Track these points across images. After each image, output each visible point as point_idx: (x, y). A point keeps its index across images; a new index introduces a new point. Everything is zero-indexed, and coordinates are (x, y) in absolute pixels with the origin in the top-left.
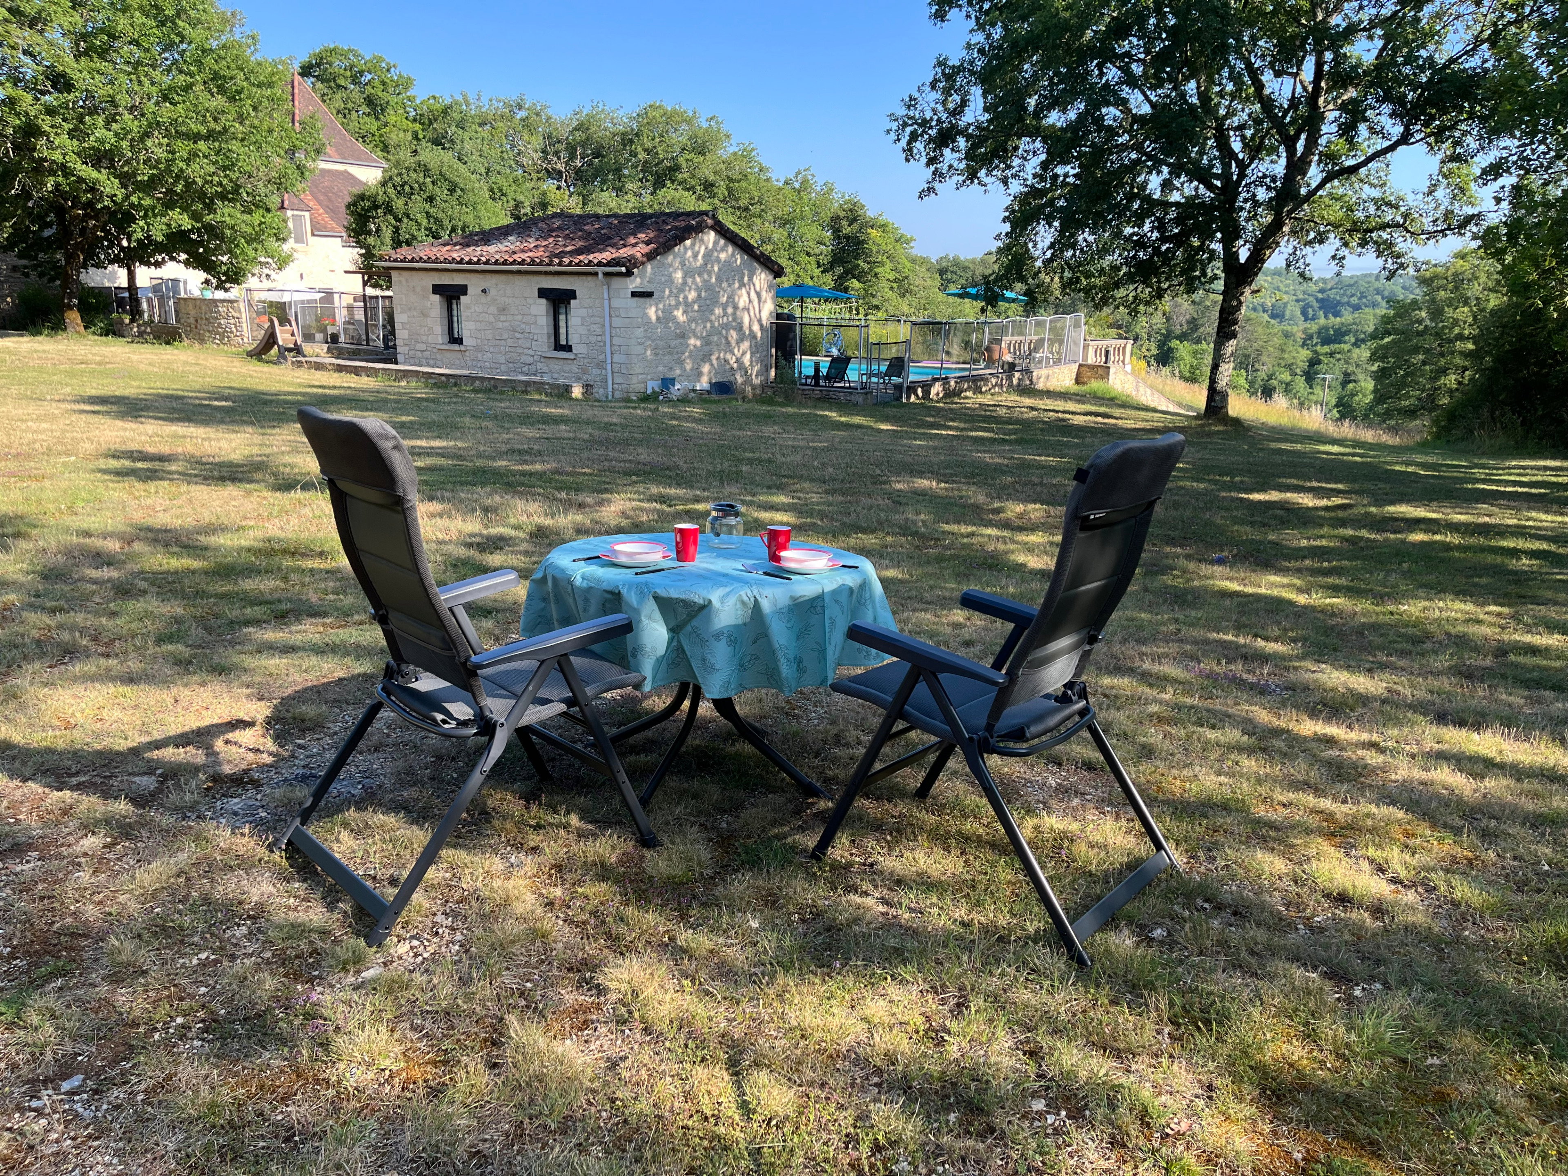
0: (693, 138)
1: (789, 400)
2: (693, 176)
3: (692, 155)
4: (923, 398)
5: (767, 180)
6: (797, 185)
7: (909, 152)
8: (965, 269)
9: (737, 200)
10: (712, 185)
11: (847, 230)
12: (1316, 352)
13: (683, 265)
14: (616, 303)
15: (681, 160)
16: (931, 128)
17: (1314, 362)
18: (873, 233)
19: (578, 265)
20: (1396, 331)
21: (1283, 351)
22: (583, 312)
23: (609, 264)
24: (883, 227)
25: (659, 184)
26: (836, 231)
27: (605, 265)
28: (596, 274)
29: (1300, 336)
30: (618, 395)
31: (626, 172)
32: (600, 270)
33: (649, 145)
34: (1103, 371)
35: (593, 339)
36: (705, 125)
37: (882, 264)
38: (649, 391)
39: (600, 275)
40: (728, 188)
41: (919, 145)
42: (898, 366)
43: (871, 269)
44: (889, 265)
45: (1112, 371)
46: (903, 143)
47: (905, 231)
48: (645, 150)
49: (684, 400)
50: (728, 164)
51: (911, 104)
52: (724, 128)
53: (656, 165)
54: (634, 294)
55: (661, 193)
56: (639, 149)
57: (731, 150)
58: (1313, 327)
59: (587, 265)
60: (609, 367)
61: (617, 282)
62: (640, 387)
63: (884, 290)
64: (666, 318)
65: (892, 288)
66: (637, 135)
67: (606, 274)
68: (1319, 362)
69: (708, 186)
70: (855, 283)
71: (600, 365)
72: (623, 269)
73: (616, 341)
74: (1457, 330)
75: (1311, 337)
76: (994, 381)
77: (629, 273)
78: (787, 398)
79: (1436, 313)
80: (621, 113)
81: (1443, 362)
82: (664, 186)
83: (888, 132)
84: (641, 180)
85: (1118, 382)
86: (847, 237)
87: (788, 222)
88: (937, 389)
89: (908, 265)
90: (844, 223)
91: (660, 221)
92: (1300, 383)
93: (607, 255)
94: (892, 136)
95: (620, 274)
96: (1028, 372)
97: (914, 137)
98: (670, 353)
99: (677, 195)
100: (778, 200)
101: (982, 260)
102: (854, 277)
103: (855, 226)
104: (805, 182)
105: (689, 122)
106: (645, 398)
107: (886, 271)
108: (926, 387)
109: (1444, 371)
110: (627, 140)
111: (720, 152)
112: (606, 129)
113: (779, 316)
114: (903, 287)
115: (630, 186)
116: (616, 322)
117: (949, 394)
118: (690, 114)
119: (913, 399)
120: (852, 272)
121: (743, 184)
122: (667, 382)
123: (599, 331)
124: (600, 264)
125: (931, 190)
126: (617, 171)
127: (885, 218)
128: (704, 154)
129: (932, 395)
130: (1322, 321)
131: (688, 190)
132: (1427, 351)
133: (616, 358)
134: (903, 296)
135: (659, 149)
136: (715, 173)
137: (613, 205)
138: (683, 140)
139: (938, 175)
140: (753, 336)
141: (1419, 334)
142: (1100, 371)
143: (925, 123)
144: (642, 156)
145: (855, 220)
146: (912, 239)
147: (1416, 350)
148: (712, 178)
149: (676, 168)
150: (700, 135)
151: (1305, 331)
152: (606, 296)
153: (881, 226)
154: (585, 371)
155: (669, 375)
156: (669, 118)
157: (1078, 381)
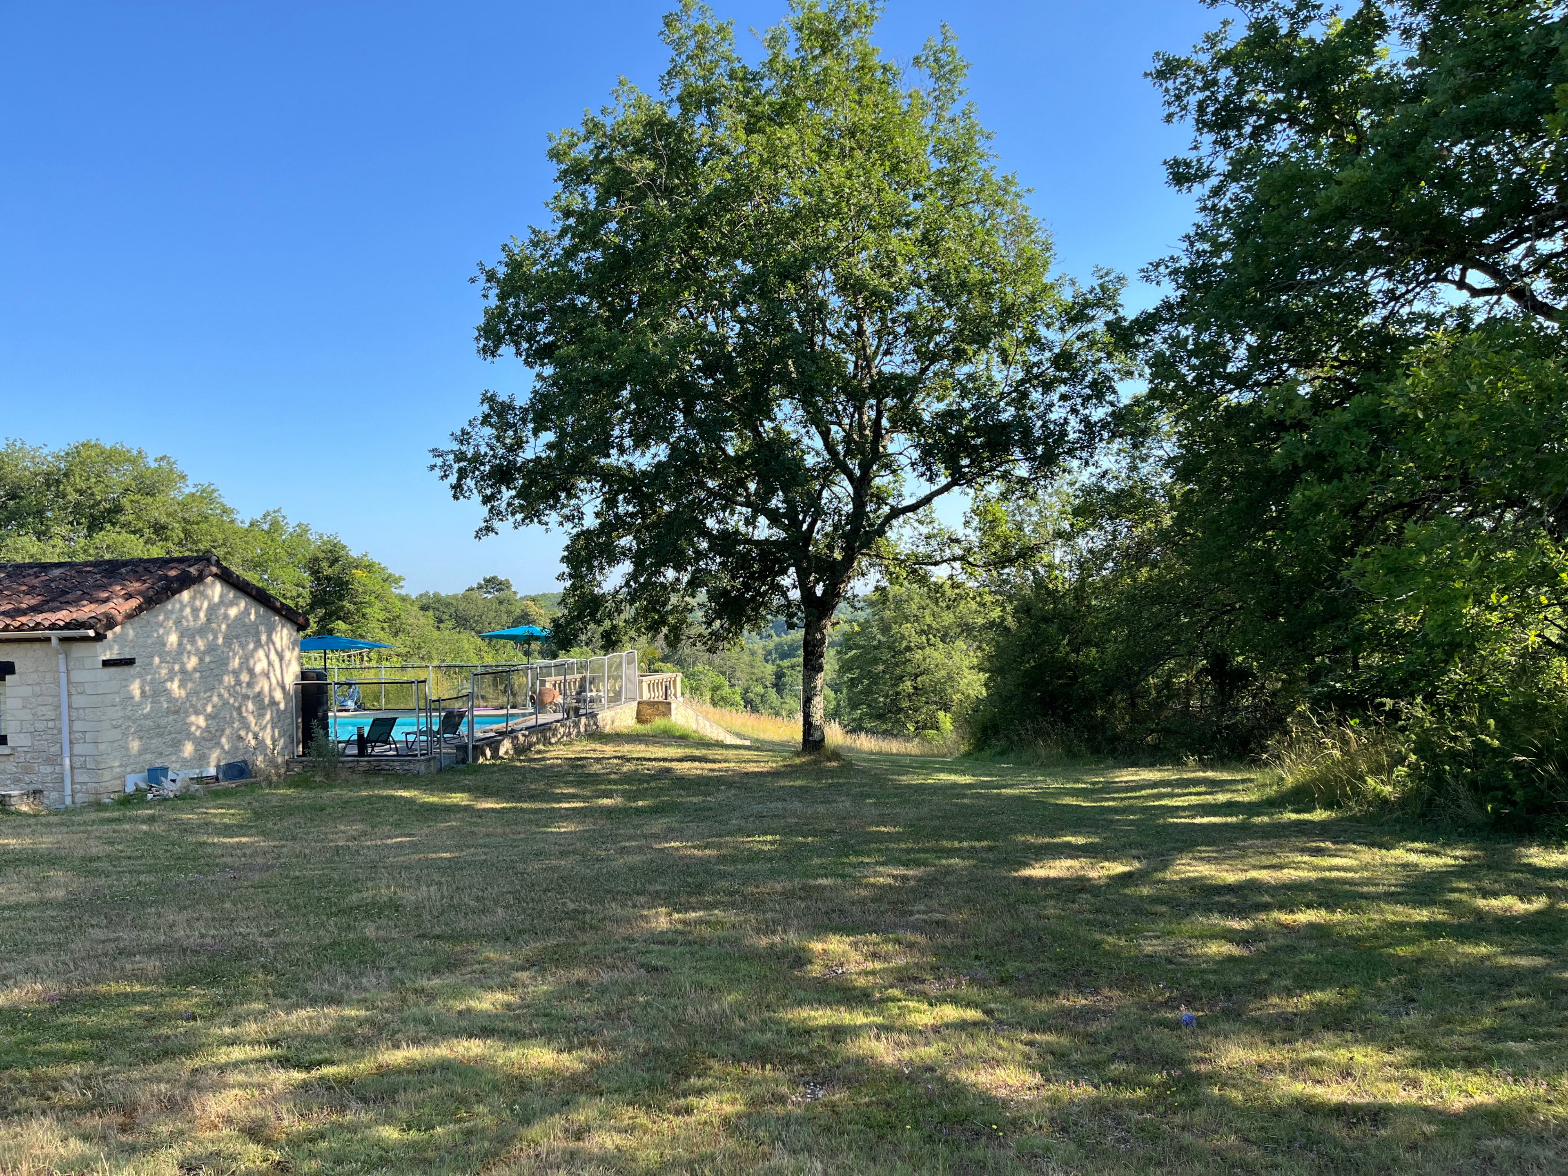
0: (139, 478)
1: (331, 778)
2: (139, 518)
3: (138, 497)
4: (492, 757)
5: (232, 522)
6: (266, 527)
7: (458, 489)
8: (448, 605)
9: (196, 543)
10: (164, 527)
11: (328, 571)
12: (779, 666)
13: (178, 623)
14: (76, 676)
15: (125, 501)
16: (483, 464)
17: (779, 675)
18: (358, 573)
19: (18, 629)
20: (858, 647)
21: (752, 667)
22: (27, 691)
23: (67, 626)
24: (370, 568)
25: (94, 525)
26: (315, 573)
27: (61, 628)
28: (48, 640)
29: (761, 652)
30: (80, 798)
31: (49, 514)
32: (54, 634)
33: (83, 485)
34: (664, 708)
35: (40, 726)
36: (153, 465)
37: (370, 605)
38: (131, 788)
39: (54, 641)
40: (186, 532)
41: (470, 482)
42: (451, 721)
43: (358, 610)
44: (378, 605)
45: (673, 706)
46: (453, 479)
47: (394, 570)
48: (76, 491)
49: (185, 797)
50: (184, 505)
51: (464, 437)
52: (179, 467)
53: (91, 507)
54: (106, 663)
55: (98, 536)
56: (69, 489)
57: (187, 491)
58: (771, 645)
59: (33, 629)
60: (67, 761)
61: (79, 650)
62: (116, 785)
63: (374, 631)
64: (158, 691)
65: (383, 629)
66: (66, 475)
67: (63, 640)
68: (784, 675)
69: (159, 529)
70: (341, 625)
71: (54, 760)
72: (91, 633)
73: (78, 725)
74: (905, 644)
75: (770, 653)
76: (562, 730)
77: (100, 637)
78: (327, 775)
79: (885, 629)
80: (45, 451)
81: (898, 671)
82: (101, 529)
83: (432, 467)
84: (71, 523)
85: (679, 717)
86: (328, 579)
87: (260, 565)
88: (506, 746)
89: (399, 604)
90: (325, 564)
91: (140, 569)
92: (772, 693)
93: (63, 616)
94: (438, 472)
95: (87, 639)
96: (593, 716)
97: (462, 474)
98: (160, 735)
99: (121, 538)
100: (247, 543)
101: (464, 596)
102: (339, 618)
103: (337, 567)
104: (275, 524)
105: (133, 461)
106: (126, 801)
107: (375, 611)
108: (494, 744)
109: (901, 678)
110: (52, 481)
111: (172, 494)
112: (25, 468)
113: (304, 675)
114: (396, 629)
115: (55, 529)
116: (78, 701)
117: (520, 750)
118: (135, 453)
119: (481, 760)
120: (335, 614)
121: (204, 526)
122: (156, 775)
123: (51, 715)
124: (53, 627)
125: (489, 529)
126: (39, 513)
127: (374, 557)
128: (153, 495)
129: (501, 752)
130: (776, 639)
131: (134, 533)
132: (884, 662)
133: (78, 749)
134: (396, 635)
135: (96, 490)
136: (169, 515)
137: (34, 550)
138: (128, 480)
139: (495, 513)
140: (274, 703)
141: (876, 648)
142: (661, 708)
143: (477, 459)
144: (73, 497)
145: (336, 560)
146: (401, 579)
147: (876, 661)
148: (163, 519)
149: (118, 509)
150: (148, 474)
151: (764, 648)
152: (63, 668)
153: (366, 567)
154: (27, 770)
155: (158, 763)
156: (110, 457)
157: (640, 719)
